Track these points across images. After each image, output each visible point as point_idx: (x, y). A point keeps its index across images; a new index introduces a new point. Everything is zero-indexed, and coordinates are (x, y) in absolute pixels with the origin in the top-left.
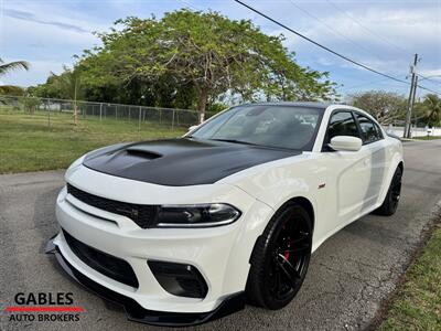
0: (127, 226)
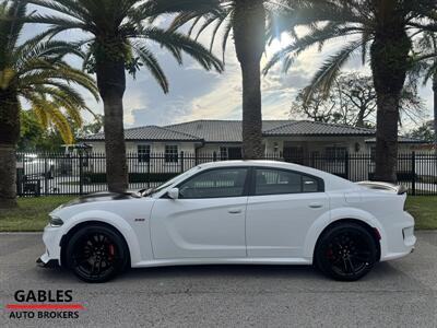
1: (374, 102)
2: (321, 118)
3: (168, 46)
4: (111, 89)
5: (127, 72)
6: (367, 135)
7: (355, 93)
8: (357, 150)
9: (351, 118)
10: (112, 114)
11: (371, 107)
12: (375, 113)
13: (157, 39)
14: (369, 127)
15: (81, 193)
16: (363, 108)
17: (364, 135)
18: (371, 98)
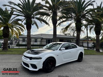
0: (28, 60)
1: (76, 31)
2: (66, 34)
3: (39, 20)
4: (29, 28)
5: (32, 25)
6: (75, 38)
7: (72, 30)
8: (73, 41)
9: (72, 35)
10: (29, 33)
11: (75, 32)
12: (76, 34)
13: (37, 19)
14: (75, 37)
15: (19, 48)
16: (74, 33)
17: (74, 38)
18: (75, 31)
